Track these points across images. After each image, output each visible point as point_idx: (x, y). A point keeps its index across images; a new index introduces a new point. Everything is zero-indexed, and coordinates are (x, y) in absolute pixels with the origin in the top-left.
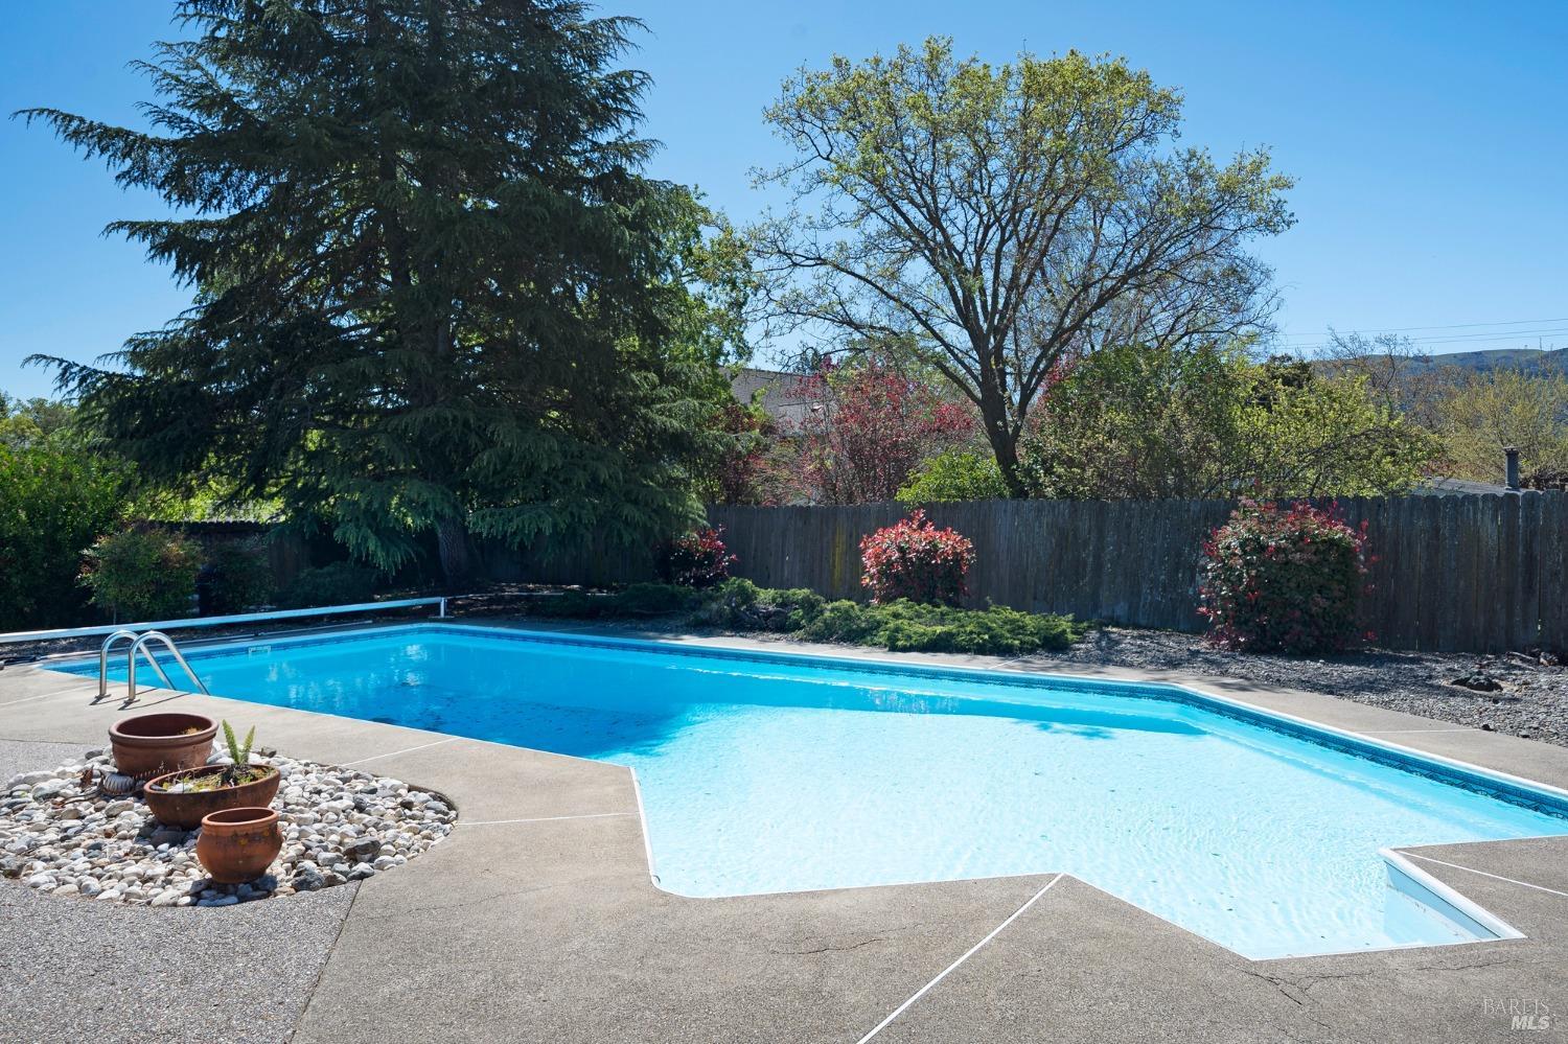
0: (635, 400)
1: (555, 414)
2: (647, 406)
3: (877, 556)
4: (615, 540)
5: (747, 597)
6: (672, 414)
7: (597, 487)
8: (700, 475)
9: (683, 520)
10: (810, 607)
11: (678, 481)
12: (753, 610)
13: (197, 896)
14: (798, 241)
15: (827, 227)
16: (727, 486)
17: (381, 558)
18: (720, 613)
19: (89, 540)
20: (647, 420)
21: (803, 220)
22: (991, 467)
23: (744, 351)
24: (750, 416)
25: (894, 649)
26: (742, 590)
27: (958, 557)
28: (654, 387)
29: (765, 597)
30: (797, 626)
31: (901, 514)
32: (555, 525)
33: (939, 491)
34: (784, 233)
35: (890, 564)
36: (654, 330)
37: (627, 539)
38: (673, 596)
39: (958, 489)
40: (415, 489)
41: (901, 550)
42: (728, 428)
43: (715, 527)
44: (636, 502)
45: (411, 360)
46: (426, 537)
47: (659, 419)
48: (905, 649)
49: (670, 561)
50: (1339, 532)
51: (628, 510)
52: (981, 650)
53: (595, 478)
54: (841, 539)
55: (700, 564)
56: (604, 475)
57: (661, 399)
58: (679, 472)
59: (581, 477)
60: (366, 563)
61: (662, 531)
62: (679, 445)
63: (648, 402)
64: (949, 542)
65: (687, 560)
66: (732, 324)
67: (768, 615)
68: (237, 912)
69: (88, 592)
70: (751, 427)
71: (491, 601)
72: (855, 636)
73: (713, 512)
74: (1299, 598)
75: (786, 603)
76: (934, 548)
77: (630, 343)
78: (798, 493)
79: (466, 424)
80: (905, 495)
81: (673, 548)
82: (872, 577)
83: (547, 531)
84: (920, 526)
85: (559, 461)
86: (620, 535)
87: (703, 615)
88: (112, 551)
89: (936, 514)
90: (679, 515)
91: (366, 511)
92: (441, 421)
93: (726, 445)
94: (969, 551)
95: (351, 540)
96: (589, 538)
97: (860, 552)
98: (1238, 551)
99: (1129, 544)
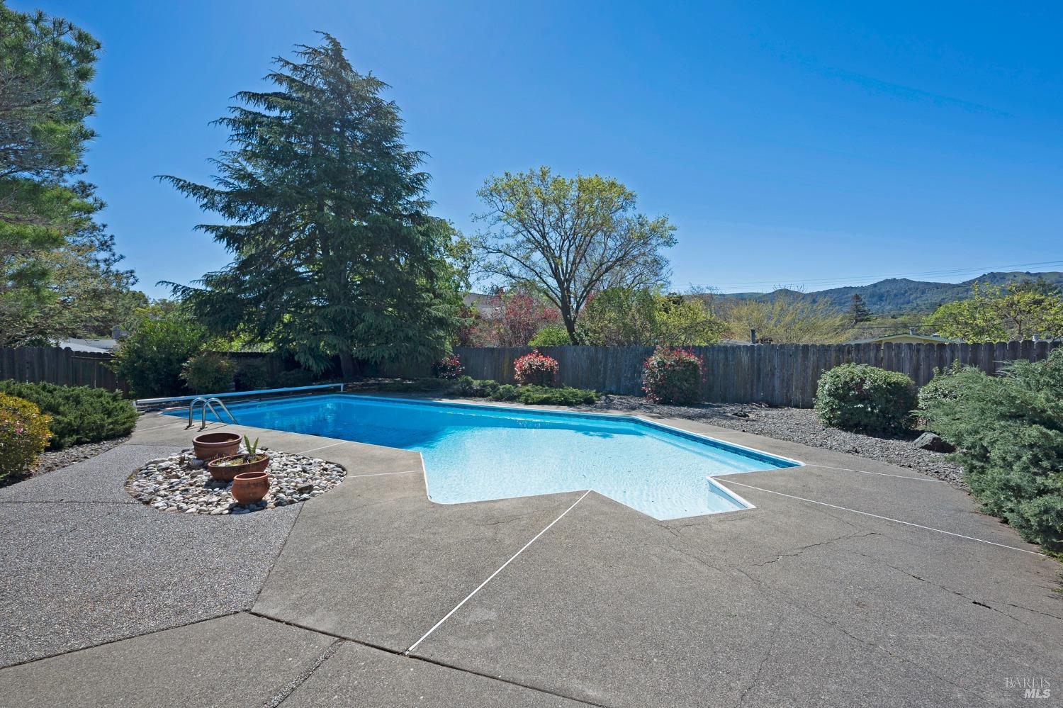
0: (423, 305)
1: (390, 309)
2: (429, 307)
3: (521, 367)
4: (415, 360)
5: (469, 383)
6: (440, 310)
7: (408, 339)
8: (450, 335)
9: (443, 353)
10: (494, 387)
11: (441, 337)
12: (471, 388)
13: (231, 510)
14: (490, 243)
15: (502, 238)
16: (461, 339)
17: (315, 368)
18: (458, 390)
19: (185, 359)
20: (428, 313)
21: (492, 235)
22: (565, 333)
23: (468, 286)
24: (471, 312)
25: (527, 403)
26: (467, 381)
27: (552, 368)
28: (431, 300)
29: (476, 384)
30: (489, 395)
31: (529, 351)
32: (390, 354)
33: (545, 342)
34: (485, 239)
35: (525, 370)
36: (431, 276)
37: (420, 360)
38: (439, 383)
39: (552, 341)
40: (331, 339)
41: (530, 365)
42: (462, 316)
43: (456, 356)
44: (424, 345)
45: (330, 286)
46: (336, 359)
47: (434, 313)
48: (531, 404)
49: (438, 369)
50: (693, 359)
51: (420, 348)
52: (561, 404)
53: (407, 335)
54: (507, 360)
55: (450, 370)
56: (410, 334)
57: (435, 304)
58: (442, 333)
59: (401, 335)
60: (308, 369)
61: (435, 357)
62: (441, 323)
63: (429, 305)
64: (549, 362)
65: (445, 369)
66: (464, 274)
67: (477, 391)
68: (249, 516)
70: (471, 316)
72: (512, 399)
73: (455, 350)
74: (679, 384)
75: (485, 386)
76: (543, 364)
77: (422, 281)
78: (490, 342)
79: (353, 313)
80: (531, 343)
81: (439, 364)
82: (518, 376)
83: (387, 356)
84: (538, 356)
85: (392, 328)
86: (417, 358)
87: (451, 390)
88: (196, 364)
89: (543, 351)
90: (442, 351)
91: (309, 348)
92: (342, 311)
93: (461, 323)
94: (556, 365)
95: (302, 360)
96: (404, 359)
97: (514, 366)
98: (656, 366)
99: (617, 363)
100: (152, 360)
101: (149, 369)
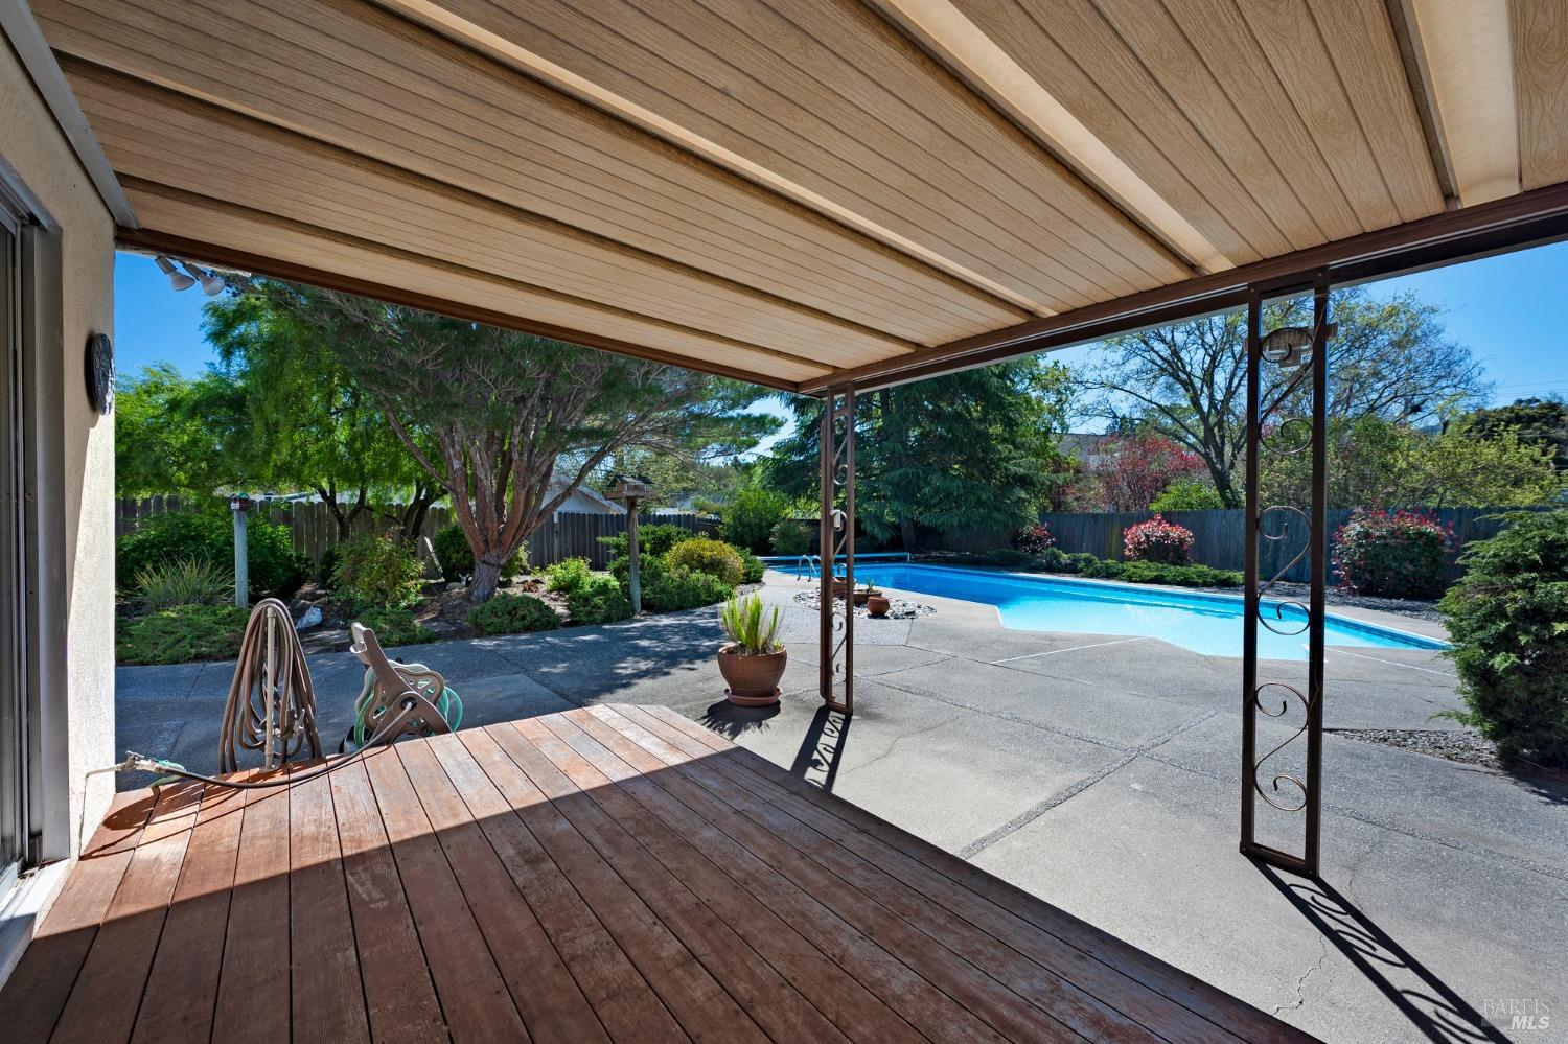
0: (1000, 459)
1: (956, 467)
2: (1007, 462)
3: (1132, 539)
4: (989, 529)
5: (1056, 557)
6: (1021, 465)
7: (980, 503)
8: (1036, 497)
9: (1024, 520)
10: (1089, 562)
11: (1024, 500)
12: (1059, 563)
13: (869, 616)
14: (1089, 376)
15: (1105, 368)
16: (1053, 503)
17: (880, 536)
18: (1042, 564)
19: (772, 525)
20: (1006, 470)
21: (1091, 366)
22: (1211, 492)
23: (1064, 426)
24: (1069, 463)
25: (1130, 581)
26: (1053, 553)
27: (1182, 541)
28: (1010, 452)
29: (1065, 558)
30: (1081, 570)
31: (1150, 516)
32: (960, 521)
33: (1175, 504)
34: (1081, 374)
35: (1140, 543)
36: (1010, 424)
37: (995, 528)
38: (1018, 556)
39: (1188, 503)
40: (896, 505)
41: (1147, 536)
42: (1054, 472)
43: (1043, 524)
44: (1000, 510)
45: (894, 447)
46: (896, 527)
47: (1013, 469)
48: (1136, 582)
49: (1017, 540)
50: (1430, 528)
51: (996, 515)
52: (1179, 584)
53: (979, 499)
54: (1116, 530)
55: (1034, 543)
56: (984, 497)
57: (1015, 458)
58: (1023, 495)
59: (973, 498)
60: (874, 538)
61: (1014, 525)
62: (1025, 482)
63: (1006, 460)
64: (1176, 532)
65: (1027, 541)
66: (1058, 413)
67: (1067, 565)
68: (876, 621)
69: (772, 545)
70: (1068, 470)
71: (927, 557)
72: (1110, 575)
73: (1043, 514)
74: (1395, 565)
75: (1076, 560)
76: (1167, 535)
77: (996, 429)
78: (1095, 506)
79: (918, 475)
80: (1154, 507)
81: (1018, 534)
82: (1130, 550)
83: (956, 524)
84: (1160, 523)
85: (962, 491)
86: (991, 526)
87: (1033, 564)
88: (781, 530)
89: (1169, 517)
90: (1022, 518)
91: (875, 515)
92: (907, 475)
93: (1051, 481)
94: (1190, 537)
95: (869, 529)
96: (976, 527)
97: (1125, 537)
98: (1355, 538)
99: (1297, 535)
100: (749, 525)
101: (746, 534)
